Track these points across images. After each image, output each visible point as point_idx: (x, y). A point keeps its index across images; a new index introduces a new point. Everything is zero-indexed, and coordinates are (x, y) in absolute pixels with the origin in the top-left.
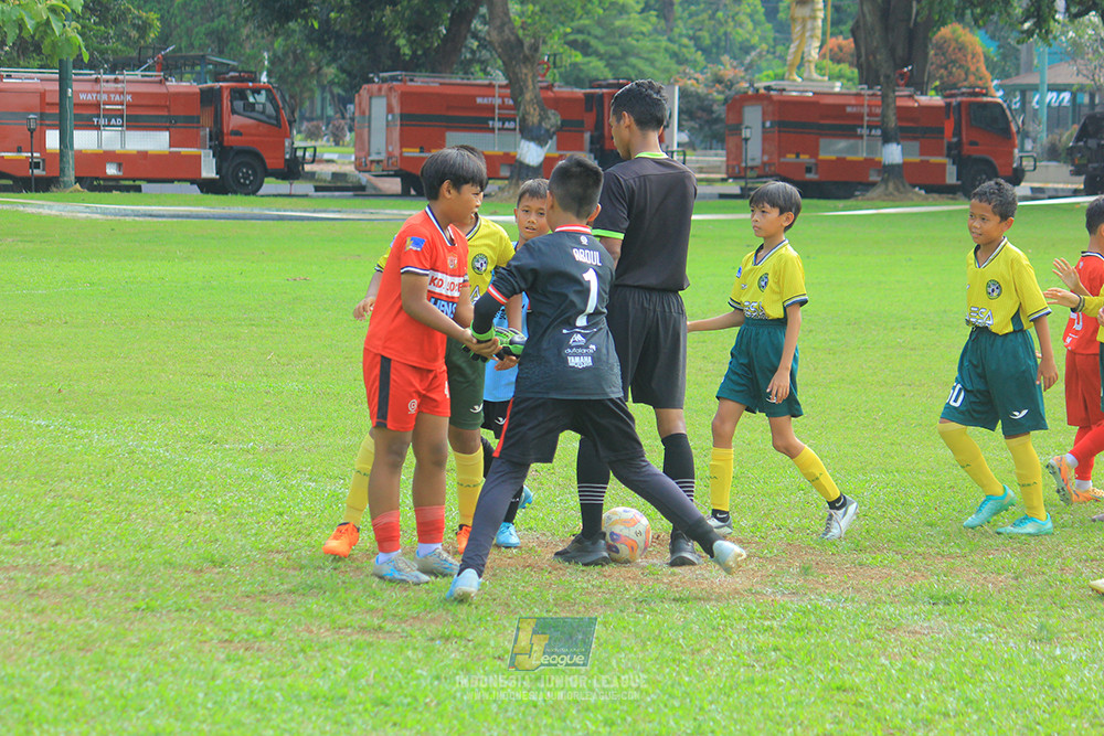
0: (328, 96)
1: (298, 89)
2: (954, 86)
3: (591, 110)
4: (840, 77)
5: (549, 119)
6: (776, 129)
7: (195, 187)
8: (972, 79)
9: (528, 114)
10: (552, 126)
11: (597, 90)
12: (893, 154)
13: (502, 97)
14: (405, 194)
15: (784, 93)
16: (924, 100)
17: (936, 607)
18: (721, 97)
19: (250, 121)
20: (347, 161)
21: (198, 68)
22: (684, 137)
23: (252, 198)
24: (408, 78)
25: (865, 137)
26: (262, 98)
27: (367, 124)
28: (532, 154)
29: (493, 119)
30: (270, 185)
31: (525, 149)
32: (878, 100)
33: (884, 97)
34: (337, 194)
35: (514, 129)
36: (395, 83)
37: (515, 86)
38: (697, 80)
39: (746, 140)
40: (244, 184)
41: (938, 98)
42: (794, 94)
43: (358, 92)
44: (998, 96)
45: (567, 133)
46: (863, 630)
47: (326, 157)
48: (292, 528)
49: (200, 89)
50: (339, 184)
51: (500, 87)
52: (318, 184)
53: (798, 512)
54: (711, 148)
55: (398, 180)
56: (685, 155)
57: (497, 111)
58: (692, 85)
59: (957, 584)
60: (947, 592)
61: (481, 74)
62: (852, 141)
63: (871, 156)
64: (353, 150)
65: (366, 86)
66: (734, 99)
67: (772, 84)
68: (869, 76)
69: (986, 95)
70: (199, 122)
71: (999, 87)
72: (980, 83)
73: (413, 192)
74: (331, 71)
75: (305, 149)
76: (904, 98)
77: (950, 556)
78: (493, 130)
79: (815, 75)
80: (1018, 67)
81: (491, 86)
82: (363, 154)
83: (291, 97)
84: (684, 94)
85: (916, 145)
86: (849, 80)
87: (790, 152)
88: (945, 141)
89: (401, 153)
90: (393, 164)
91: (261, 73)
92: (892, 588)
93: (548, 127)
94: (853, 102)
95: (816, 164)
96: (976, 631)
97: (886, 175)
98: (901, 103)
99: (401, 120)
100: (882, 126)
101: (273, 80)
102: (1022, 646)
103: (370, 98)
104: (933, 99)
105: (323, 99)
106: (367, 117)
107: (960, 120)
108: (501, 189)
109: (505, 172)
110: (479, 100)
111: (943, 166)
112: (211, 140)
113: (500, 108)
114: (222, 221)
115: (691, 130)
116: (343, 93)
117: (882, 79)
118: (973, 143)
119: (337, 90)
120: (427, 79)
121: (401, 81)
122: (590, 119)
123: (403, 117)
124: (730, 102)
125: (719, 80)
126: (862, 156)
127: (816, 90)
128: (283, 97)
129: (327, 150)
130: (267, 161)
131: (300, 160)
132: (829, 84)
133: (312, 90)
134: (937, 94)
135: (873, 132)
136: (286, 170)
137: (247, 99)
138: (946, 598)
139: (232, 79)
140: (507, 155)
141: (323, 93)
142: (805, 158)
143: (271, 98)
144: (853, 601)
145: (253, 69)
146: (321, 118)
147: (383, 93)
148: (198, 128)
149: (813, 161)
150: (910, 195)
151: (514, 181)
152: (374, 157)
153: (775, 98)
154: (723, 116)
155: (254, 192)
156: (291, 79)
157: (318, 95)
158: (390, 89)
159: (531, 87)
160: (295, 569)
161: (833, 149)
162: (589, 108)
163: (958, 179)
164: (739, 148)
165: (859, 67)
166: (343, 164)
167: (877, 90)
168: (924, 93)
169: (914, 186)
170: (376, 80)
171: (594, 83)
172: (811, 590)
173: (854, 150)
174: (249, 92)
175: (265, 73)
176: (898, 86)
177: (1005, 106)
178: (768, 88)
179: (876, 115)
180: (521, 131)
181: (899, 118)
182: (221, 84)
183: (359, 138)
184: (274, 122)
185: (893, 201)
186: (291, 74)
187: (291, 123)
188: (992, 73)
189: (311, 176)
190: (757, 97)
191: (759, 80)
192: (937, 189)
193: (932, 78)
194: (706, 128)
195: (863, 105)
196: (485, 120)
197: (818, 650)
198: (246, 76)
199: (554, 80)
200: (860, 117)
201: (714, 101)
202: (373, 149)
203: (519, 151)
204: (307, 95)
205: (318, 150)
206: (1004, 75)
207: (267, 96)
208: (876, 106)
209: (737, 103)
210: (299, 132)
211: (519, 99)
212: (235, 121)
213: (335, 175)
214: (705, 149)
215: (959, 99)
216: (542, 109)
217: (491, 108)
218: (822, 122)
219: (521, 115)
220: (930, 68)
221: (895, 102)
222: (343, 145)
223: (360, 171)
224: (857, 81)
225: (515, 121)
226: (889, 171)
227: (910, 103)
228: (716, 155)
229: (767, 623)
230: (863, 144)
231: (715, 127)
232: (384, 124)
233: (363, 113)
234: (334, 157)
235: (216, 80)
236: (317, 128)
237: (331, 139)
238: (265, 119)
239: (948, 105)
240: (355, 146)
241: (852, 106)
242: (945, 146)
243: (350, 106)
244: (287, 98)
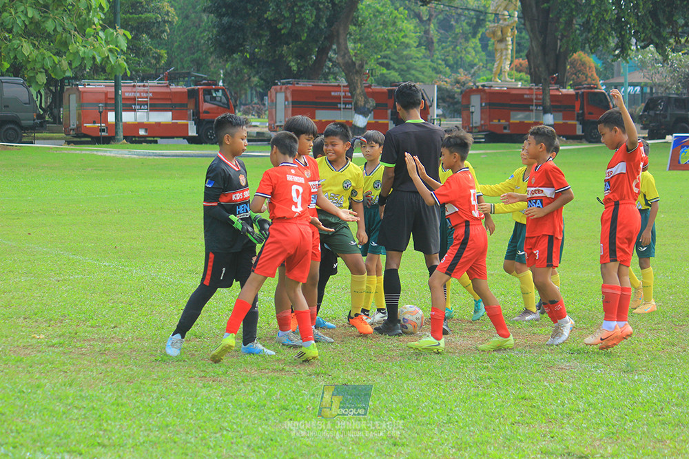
0: (254, 93)
1: (238, 89)
2: (580, 84)
3: (391, 98)
4: (520, 79)
5: (369, 103)
6: (488, 107)
7: (186, 140)
8: (589, 80)
9: (358, 100)
10: (371, 107)
12: (549, 119)
13: (345, 92)
15: (492, 88)
16: (564, 91)
17: (573, 355)
18: (459, 90)
19: (213, 106)
20: (264, 126)
21: (187, 79)
22: (440, 112)
24: (295, 83)
25: (534, 111)
26: (220, 94)
27: (274, 107)
28: (360, 121)
29: (340, 103)
31: (357, 119)
32: (541, 92)
33: (544, 90)
34: (259, 143)
35: (351, 109)
36: (289, 85)
37: (351, 86)
38: (446, 82)
40: (211, 139)
41: (572, 90)
42: (497, 88)
43: (269, 90)
44: (603, 89)
45: (379, 110)
46: (535, 368)
47: (253, 124)
49: (188, 90)
50: (260, 138)
51: (344, 86)
54: (454, 117)
56: (440, 121)
57: (342, 99)
58: (444, 85)
61: (333, 80)
62: (527, 113)
63: (537, 121)
64: (267, 120)
65: (273, 87)
66: (466, 92)
67: (485, 83)
68: (535, 79)
69: (596, 88)
70: (187, 106)
71: (603, 84)
72: (593, 82)
74: (255, 79)
76: (554, 90)
77: (580, 329)
78: (340, 109)
79: (508, 79)
80: (613, 74)
81: (339, 86)
82: (273, 122)
83: (235, 93)
84: (439, 89)
85: (561, 114)
86: (525, 81)
87: (496, 119)
88: (576, 113)
91: (219, 81)
93: (369, 107)
94: (528, 92)
95: (509, 125)
96: (594, 368)
98: (552, 93)
99: (292, 104)
100: (543, 105)
101: (225, 84)
102: (618, 375)
103: (276, 93)
104: (569, 91)
105: (252, 94)
106: (274, 103)
107: (583, 101)
110: (333, 94)
111: (575, 125)
112: (193, 116)
113: (344, 97)
114: (199, 158)
115: (443, 107)
116: (262, 91)
117: (542, 81)
118: (590, 113)
119: (259, 89)
120: (306, 83)
121: (292, 84)
122: (390, 102)
123: (293, 102)
124: (464, 93)
125: (458, 82)
126: (532, 120)
127: (507, 86)
128: (231, 93)
129: (255, 121)
132: (515, 83)
133: (245, 90)
134: (571, 88)
135: (538, 108)
137: (212, 94)
138: (578, 350)
139: (204, 84)
141: (251, 90)
142: (503, 122)
143: (224, 94)
144: (530, 353)
145: (215, 79)
146: (251, 104)
147: (283, 90)
148: (187, 110)
149: (507, 123)
152: (278, 124)
153: (487, 91)
154: (460, 100)
156: (234, 84)
157: (249, 92)
158: (286, 88)
159: (360, 86)
161: (518, 117)
163: (583, 132)
164: (469, 117)
165: (531, 74)
166: (263, 127)
167: (540, 86)
168: (564, 88)
170: (279, 84)
171: (393, 84)
173: (529, 117)
174: (213, 91)
175: (221, 81)
176: (551, 84)
177: (606, 94)
178: (483, 86)
179: (540, 99)
180: (355, 110)
181: (552, 101)
182: (198, 87)
183: (270, 114)
184: (226, 106)
186: (235, 81)
187: (235, 106)
188: (599, 77)
190: (478, 91)
191: (479, 82)
192: (572, 137)
193: (568, 80)
194: (451, 107)
195: (533, 94)
196: (336, 104)
197: (512, 378)
198: (211, 82)
199: (372, 83)
200: (531, 100)
201: (456, 92)
202: (278, 120)
203: (354, 120)
204: (243, 92)
206: (606, 78)
208: (540, 95)
209: (468, 93)
210: (239, 111)
211: (354, 93)
212: (206, 106)
213: (258, 133)
214: (451, 117)
215: (583, 90)
216: (365, 98)
217: (339, 97)
218: (512, 103)
219: (354, 101)
220: (567, 74)
221: (549, 92)
222: (262, 118)
223: (271, 131)
224: (529, 82)
225: (351, 104)
227: (557, 93)
228: (457, 121)
229: (485, 365)
230: (533, 114)
231: (456, 106)
232: (283, 106)
233: (272, 101)
234: (258, 124)
235: (197, 85)
236: (249, 108)
237: (256, 115)
238: (221, 105)
239: (577, 94)
240: (268, 118)
241: (527, 94)
242: (576, 115)
243: (266, 98)
244: (233, 94)
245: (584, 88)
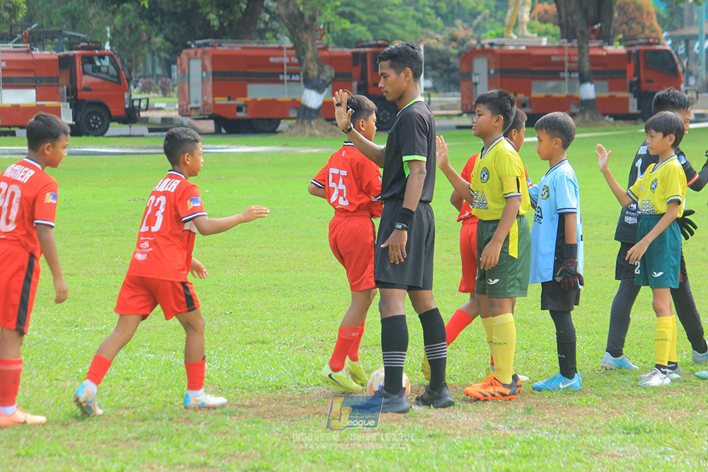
0: (157, 59)
1: (133, 55)
2: (634, 38)
3: (358, 65)
4: (546, 34)
5: (325, 72)
6: (499, 75)
8: (647, 32)
9: (309, 68)
10: (328, 78)
11: (362, 50)
12: (588, 91)
13: (289, 56)
14: (218, 132)
15: (504, 48)
16: (610, 49)
17: (628, 436)
18: (456, 52)
19: (97, 80)
20: (172, 108)
21: (57, 40)
22: (429, 83)
23: (100, 138)
24: (217, 44)
25: (567, 80)
26: (106, 62)
27: (187, 80)
28: (313, 99)
29: (283, 74)
30: (114, 128)
31: (308, 96)
32: (575, 51)
33: (580, 48)
35: (299, 81)
36: (207, 48)
37: (299, 48)
38: (437, 39)
39: (476, 84)
40: (95, 128)
41: (621, 47)
42: (512, 48)
43: (179, 55)
44: (668, 45)
45: (339, 83)
46: (573, 455)
47: (157, 105)
48: (137, 389)
49: (59, 57)
50: (167, 126)
51: (288, 49)
52: (151, 126)
53: (522, 366)
54: (449, 91)
55: (212, 122)
56: (429, 97)
57: (285, 67)
58: (434, 43)
59: (645, 419)
60: (638, 424)
61: (273, 40)
62: (557, 82)
63: (571, 94)
64: (176, 100)
65: (185, 51)
66: (466, 54)
67: (495, 41)
68: (568, 32)
69: (658, 44)
70: (58, 81)
71: (667, 38)
72: (653, 35)
73: (223, 131)
74: (158, 40)
75: (140, 100)
76: (596, 48)
77: (639, 396)
78: (283, 82)
79: (527, 33)
80: (682, 22)
81: (280, 48)
82: (184, 103)
83: (129, 60)
84: (428, 50)
85: (605, 84)
86: (553, 36)
88: (628, 80)
89: (214, 102)
90: (207, 110)
91: (105, 43)
92: (595, 422)
93: (325, 78)
94: (556, 52)
95: (530, 101)
96: (660, 454)
97: (583, 108)
98: (593, 52)
99: (213, 76)
100: (580, 70)
101: (114, 48)
102: (696, 464)
103: (189, 60)
104: (617, 48)
105: (153, 62)
106: (186, 75)
107: (639, 63)
108: (291, 127)
109: (293, 114)
110: (272, 60)
111: (626, 100)
112: (68, 94)
113: (288, 65)
114: (79, 156)
115: (433, 77)
116: (168, 57)
117: (578, 34)
118: (649, 81)
119: (163, 55)
120: (231, 45)
121: (212, 46)
122: (356, 71)
123: (214, 73)
124: (463, 55)
125: (454, 39)
126: (564, 93)
127: (527, 44)
128: (122, 61)
129: (158, 101)
130: (112, 110)
131: (137, 108)
133: (144, 55)
134: (621, 44)
135: (573, 75)
136: (126, 116)
137: (95, 63)
138: (636, 428)
139: (83, 48)
140: (294, 101)
141: (153, 55)
142: (521, 96)
143: (113, 62)
144: (565, 433)
145: (98, 40)
146: (152, 76)
147: (199, 55)
148: (58, 86)
149: (527, 98)
150: (602, 122)
151: (300, 120)
152: (193, 105)
153: (497, 52)
154: (458, 66)
155: (102, 134)
156: (128, 47)
157: (149, 59)
158: (204, 53)
159: (311, 48)
160: (139, 421)
161: (541, 89)
162: (356, 64)
163: (638, 109)
164: (471, 90)
165: (561, 25)
166: (170, 111)
167: (575, 43)
168: (610, 44)
169: (605, 115)
170: (193, 46)
171: (359, 44)
172: (533, 425)
173: (558, 89)
174: (96, 58)
175: (108, 43)
176: (591, 39)
177: (673, 52)
178: (492, 44)
179: (575, 62)
180: (305, 82)
181: (592, 65)
182: (74, 52)
183: (181, 90)
184: (116, 80)
185: (589, 126)
186: (128, 43)
187: (129, 80)
188: (662, 27)
189: (146, 121)
190: (483, 52)
191: (485, 38)
192: (623, 116)
193: (616, 33)
194: (445, 76)
195: (563, 55)
196: (277, 75)
198: (93, 45)
199: (329, 43)
200: (562, 64)
201: (451, 55)
202: (192, 99)
203: (303, 97)
204: (140, 59)
205: (150, 100)
206: (672, 28)
207: (110, 60)
208: (574, 55)
209: (468, 56)
210: (135, 87)
211: (302, 58)
212: (86, 80)
213: (164, 119)
214: (445, 91)
215: (638, 48)
216: (320, 65)
217: (281, 65)
218: (533, 69)
219: (304, 69)
220: (614, 25)
221: (588, 51)
222: (170, 96)
223: (182, 116)
224: (559, 37)
225: (299, 74)
226: (586, 104)
227: (600, 52)
228: (454, 96)
229: (500, 452)
230: (565, 84)
231: (453, 75)
232: (200, 79)
233: (183, 72)
234: (163, 105)
235: (71, 49)
236: (150, 83)
237: (160, 92)
238: (109, 78)
239: (629, 53)
240: (178, 96)
241: (556, 55)
242: (628, 84)
243: (174, 67)
244: (126, 62)
245: (640, 44)
